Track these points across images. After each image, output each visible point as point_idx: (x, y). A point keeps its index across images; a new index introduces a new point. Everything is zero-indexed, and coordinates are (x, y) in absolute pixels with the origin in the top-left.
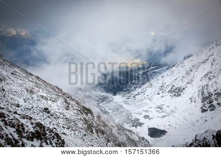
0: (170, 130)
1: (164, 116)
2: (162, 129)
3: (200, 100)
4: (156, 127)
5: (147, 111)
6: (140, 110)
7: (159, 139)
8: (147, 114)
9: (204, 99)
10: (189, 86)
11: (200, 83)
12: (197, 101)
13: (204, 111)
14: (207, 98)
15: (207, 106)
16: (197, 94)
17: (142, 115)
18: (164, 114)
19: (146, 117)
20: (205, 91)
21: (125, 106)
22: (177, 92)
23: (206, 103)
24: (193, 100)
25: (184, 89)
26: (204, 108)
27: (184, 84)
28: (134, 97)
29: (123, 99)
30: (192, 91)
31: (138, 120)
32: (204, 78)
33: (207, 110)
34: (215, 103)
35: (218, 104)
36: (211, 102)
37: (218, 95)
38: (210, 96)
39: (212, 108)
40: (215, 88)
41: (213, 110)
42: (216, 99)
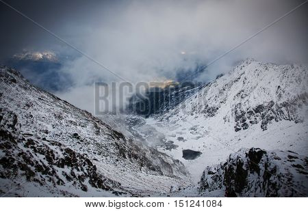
0: (205, 151)
1: (198, 138)
2: (197, 151)
3: (234, 120)
4: (190, 149)
5: (181, 133)
6: (174, 132)
7: (193, 161)
8: (181, 136)
9: (237, 118)
10: (223, 105)
11: (233, 102)
12: (230, 121)
13: (237, 130)
14: (240, 117)
15: (241, 124)
16: (230, 112)
17: (176, 138)
18: (199, 135)
19: (180, 139)
20: (238, 109)
21: (158, 129)
22: (211, 112)
23: (239, 122)
24: (227, 119)
25: (218, 109)
26: (238, 127)
27: (218, 103)
28: (167, 119)
29: (155, 122)
30: (226, 110)
31: (172, 142)
32: (236, 97)
33: (240, 129)
34: (248, 121)
35: (251, 122)
36: (244, 120)
37: (251, 113)
38: (243, 115)
39: (245, 126)
40: (247, 106)
41: (246, 128)
42: (249, 118)
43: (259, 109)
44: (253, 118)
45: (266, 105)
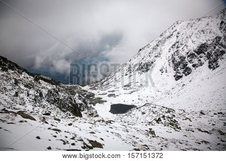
0: (140, 104)
1: (132, 92)
2: (130, 104)
3: (172, 69)
8: (112, 93)
9: (176, 66)
10: (157, 59)
12: (168, 71)
13: (178, 78)
14: (179, 63)
15: (181, 71)
17: (107, 95)
18: (132, 90)
20: (176, 57)
23: (179, 68)
24: (164, 70)
25: (152, 63)
26: (178, 74)
27: (152, 58)
31: (101, 98)
32: (172, 49)
34: (190, 65)
35: (194, 66)
36: (185, 65)
37: (192, 56)
38: (182, 60)
39: (187, 71)
40: (187, 51)
41: (189, 74)
42: (190, 61)
43: (202, 49)
44: (196, 61)
45: (209, 43)
